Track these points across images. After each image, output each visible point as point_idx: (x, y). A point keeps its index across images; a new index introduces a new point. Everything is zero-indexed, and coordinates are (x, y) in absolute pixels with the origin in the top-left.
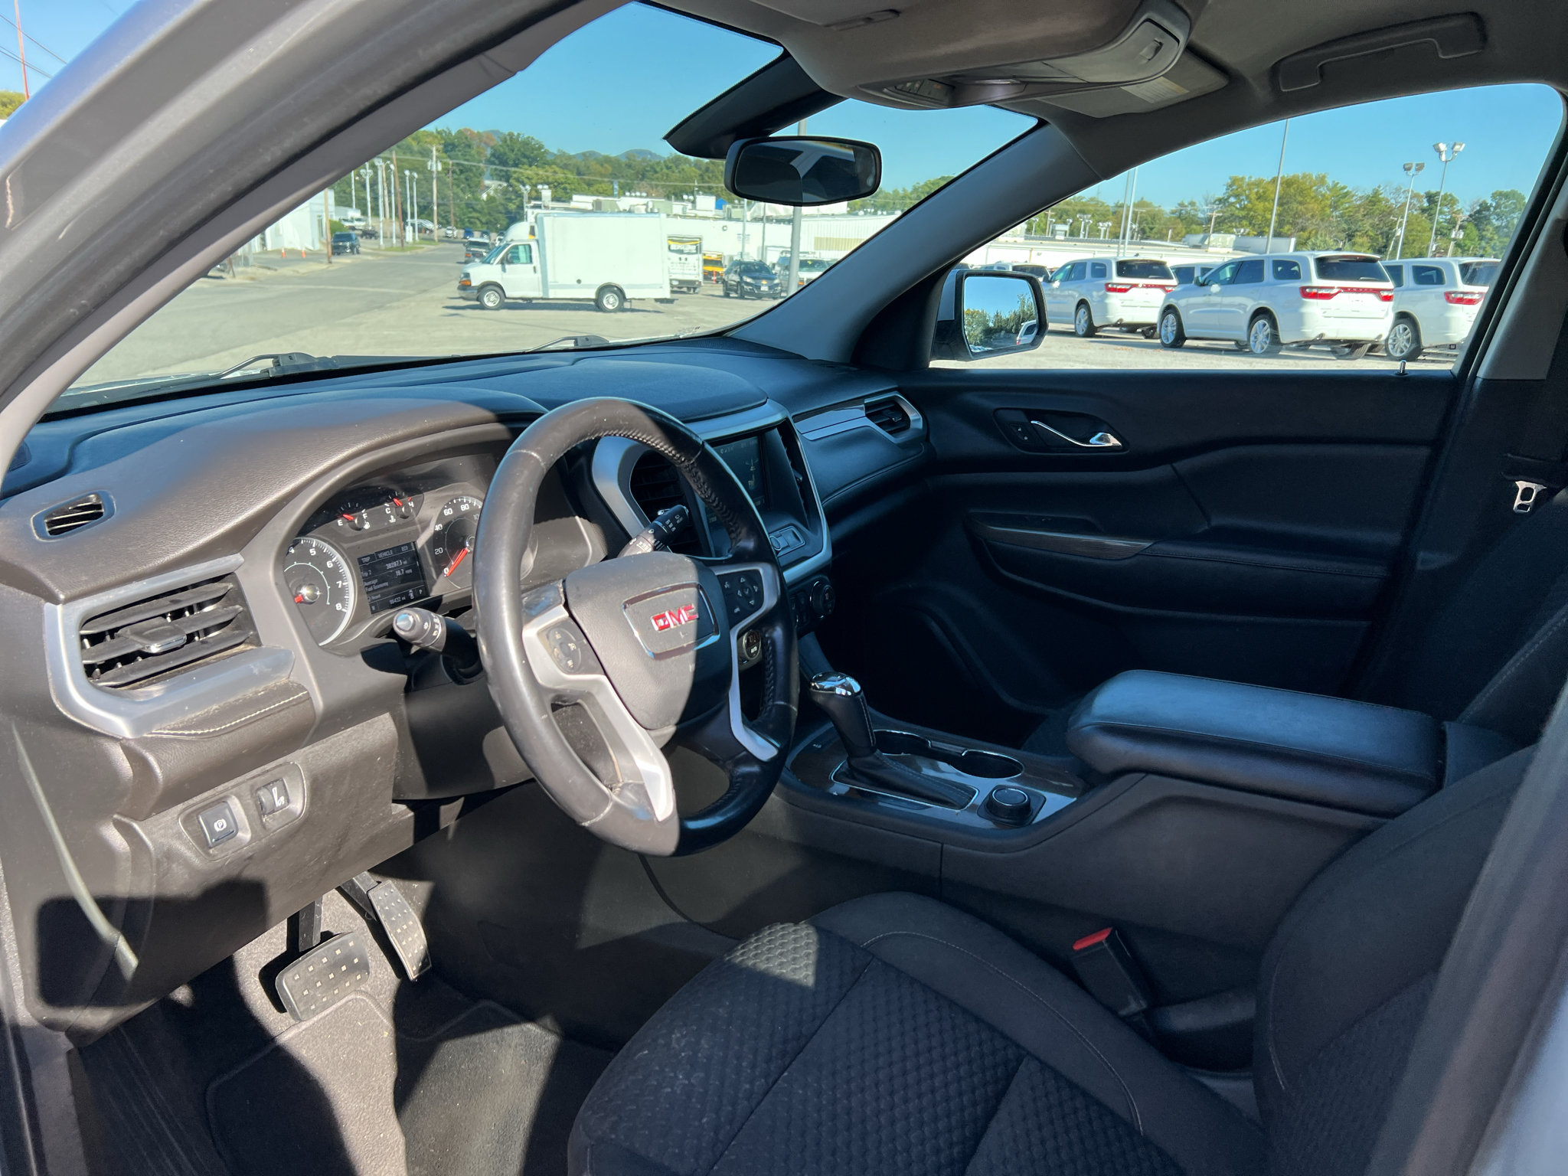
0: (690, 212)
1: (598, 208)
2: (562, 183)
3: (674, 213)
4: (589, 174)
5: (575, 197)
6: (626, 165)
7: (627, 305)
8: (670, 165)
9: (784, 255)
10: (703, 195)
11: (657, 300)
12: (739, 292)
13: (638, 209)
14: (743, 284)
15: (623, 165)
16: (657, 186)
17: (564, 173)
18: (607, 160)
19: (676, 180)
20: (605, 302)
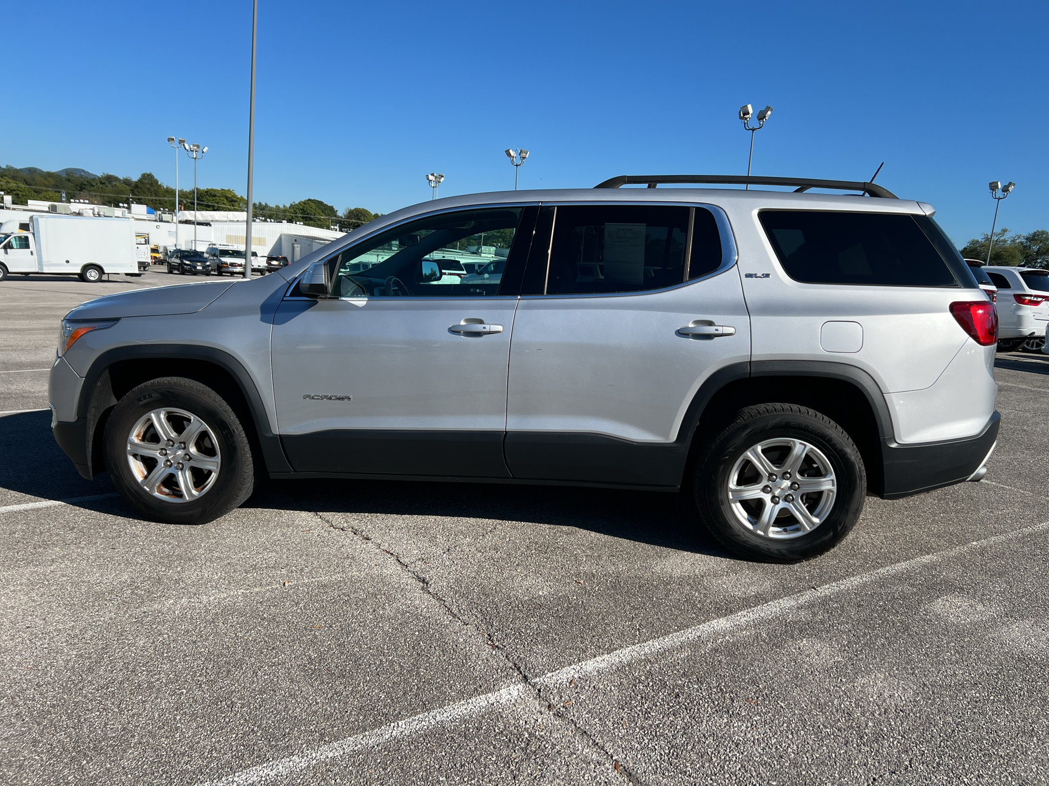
0: (127, 215)
1: (53, 209)
2: (14, 190)
3: (116, 215)
4: (35, 184)
5: (30, 202)
6: (66, 179)
7: (105, 277)
8: (103, 181)
9: (211, 246)
10: (136, 204)
11: (127, 274)
12: (180, 270)
13: (87, 212)
14: (183, 265)
15: (64, 180)
16: (95, 196)
17: (16, 184)
18: (49, 175)
19: (109, 192)
20: (88, 275)
